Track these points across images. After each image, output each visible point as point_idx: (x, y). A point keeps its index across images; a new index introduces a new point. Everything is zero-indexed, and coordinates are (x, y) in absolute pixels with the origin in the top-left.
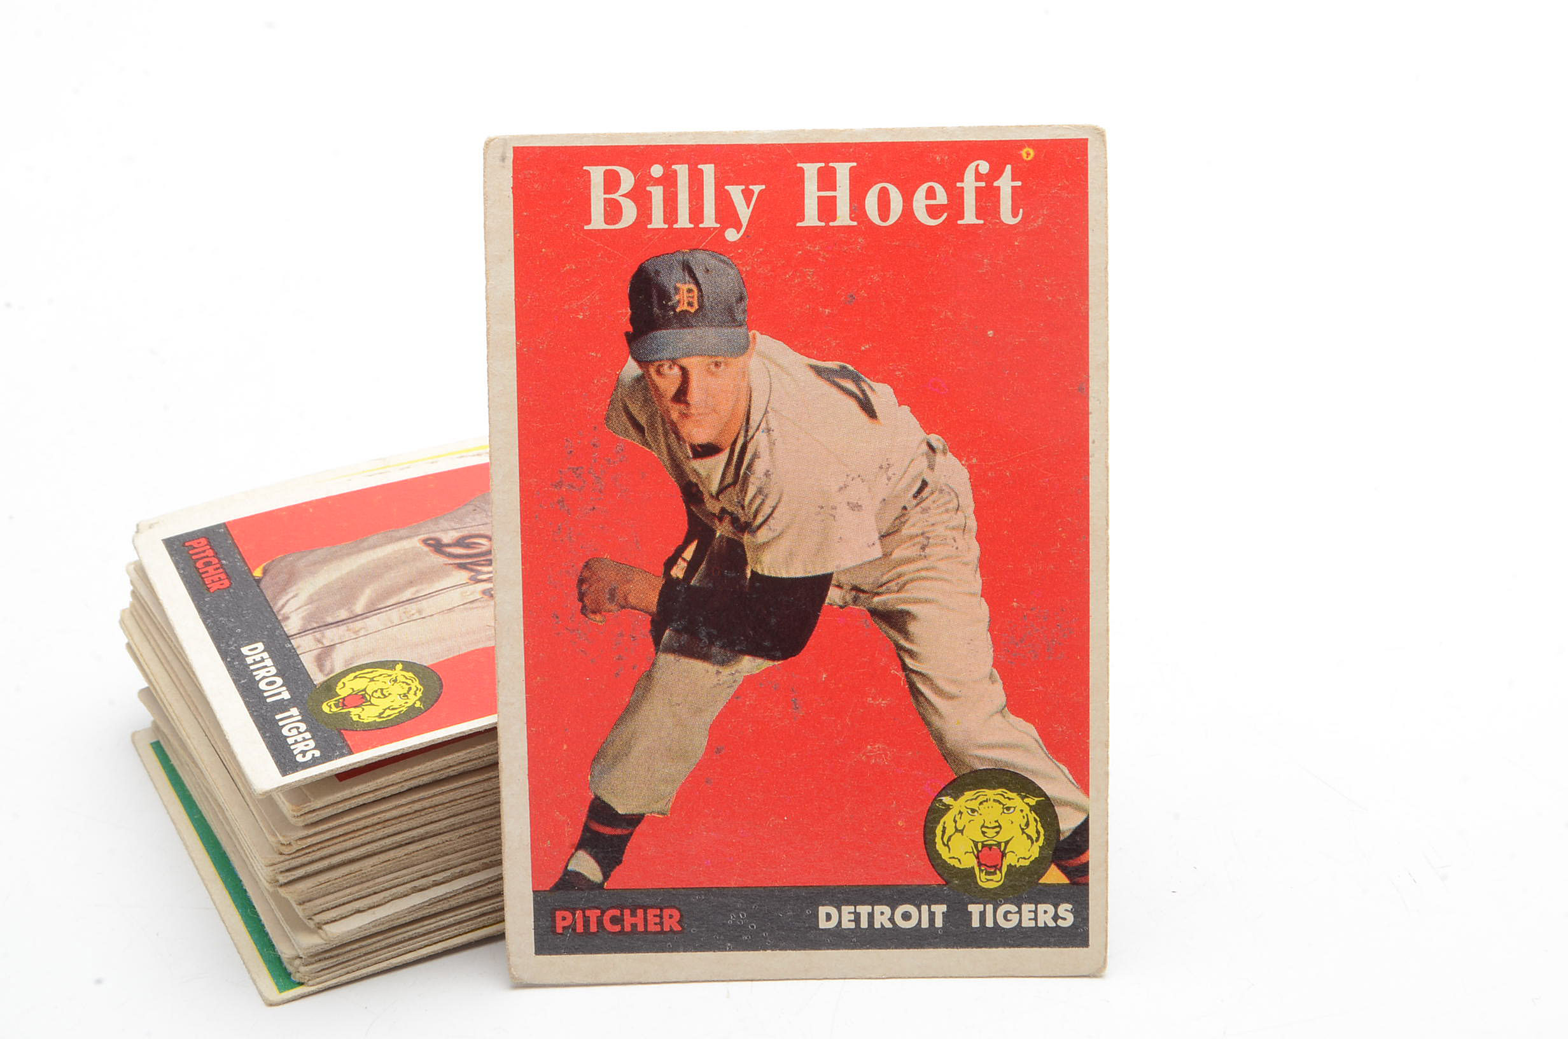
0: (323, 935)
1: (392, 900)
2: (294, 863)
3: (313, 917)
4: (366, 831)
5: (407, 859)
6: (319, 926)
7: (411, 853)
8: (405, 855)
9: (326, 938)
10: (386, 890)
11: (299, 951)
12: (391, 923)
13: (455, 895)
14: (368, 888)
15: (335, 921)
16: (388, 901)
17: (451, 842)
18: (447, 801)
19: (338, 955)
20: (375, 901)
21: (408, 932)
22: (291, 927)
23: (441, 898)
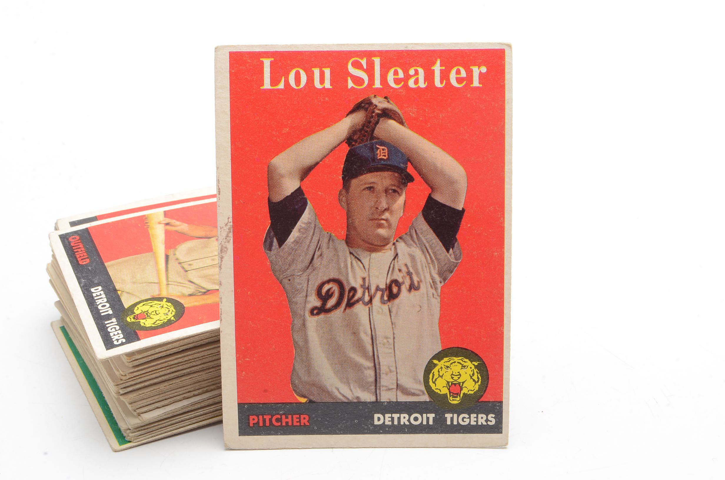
0: (141, 419)
1: (174, 403)
2: (128, 384)
3: (136, 410)
4: (162, 370)
5: (181, 383)
6: (139, 415)
7: (183, 381)
8: (180, 381)
9: (142, 420)
10: (171, 398)
11: (129, 426)
12: (173, 413)
13: (204, 401)
14: (163, 397)
15: (147, 412)
16: (172, 403)
17: (202, 376)
18: (201, 356)
19: (148, 428)
20: (166, 403)
21: (181, 418)
22: (125, 415)
23: (197, 402)
